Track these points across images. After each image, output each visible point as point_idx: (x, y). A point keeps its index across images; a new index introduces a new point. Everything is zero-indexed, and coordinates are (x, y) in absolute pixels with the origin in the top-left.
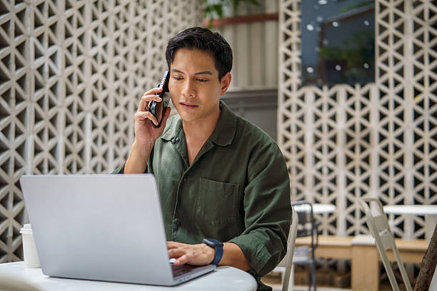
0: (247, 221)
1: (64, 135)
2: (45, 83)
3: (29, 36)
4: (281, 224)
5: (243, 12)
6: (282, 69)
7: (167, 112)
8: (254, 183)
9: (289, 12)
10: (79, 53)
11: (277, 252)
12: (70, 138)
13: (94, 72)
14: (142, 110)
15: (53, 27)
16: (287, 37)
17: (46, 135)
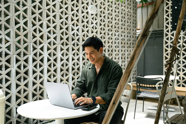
1: (82, 54)
2: (75, 38)
3: (70, 25)
6: (165, 24)
10: (87, 27)
13: (92, 32)
15: (78, 20)
17: (76, 55)
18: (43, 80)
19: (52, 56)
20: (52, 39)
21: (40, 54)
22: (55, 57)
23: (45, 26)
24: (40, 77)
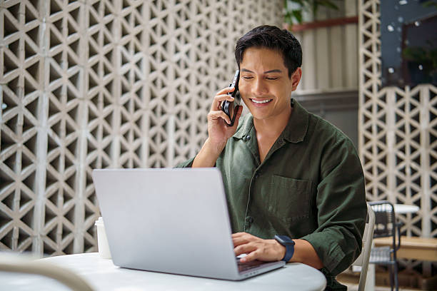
0: (320, 218)
1: (148, 136)
2: (131, 87)
3: (117, 45)
4: (356, 223)
5: (322, 16)
6: (363, 70)
7: (240, 110)
8: (327, 180)
9: (369, 14)
10: (163, 60)
11: (351, 251)
12: (154, 138)
13: (177, 76)
14: (215, 110)
15: (138, 36)
16: (366, 39)
17: (131, 136)
18: (32, 210)
19: (63, 133)
20: (64, 82)
21: (27, 126)
22: (70, 138)
23: (44, 37)
24: (24, 200)
